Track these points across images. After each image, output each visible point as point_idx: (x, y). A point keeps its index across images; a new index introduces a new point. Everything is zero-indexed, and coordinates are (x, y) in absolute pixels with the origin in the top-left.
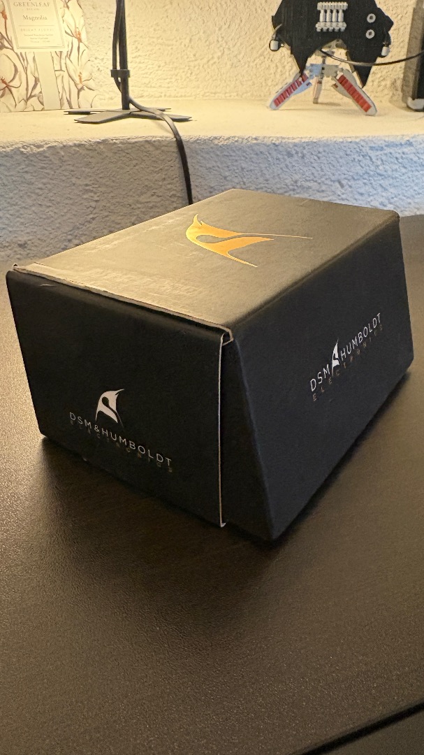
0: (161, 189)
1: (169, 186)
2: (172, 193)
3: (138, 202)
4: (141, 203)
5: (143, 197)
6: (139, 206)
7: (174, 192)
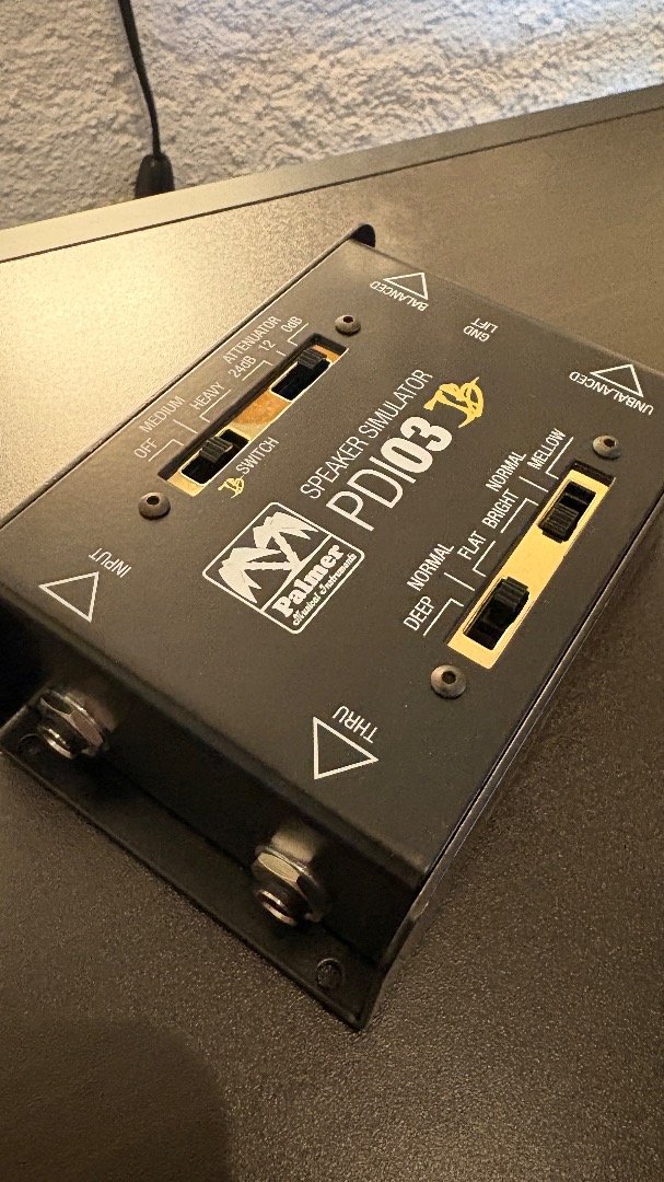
0: (66, 22)
1: (83, 12)
2: (90, 28)
3: (16, 54)
4: (23, 57)
5: (26, 41)
6: (22, 63)
7: (97, 26)
